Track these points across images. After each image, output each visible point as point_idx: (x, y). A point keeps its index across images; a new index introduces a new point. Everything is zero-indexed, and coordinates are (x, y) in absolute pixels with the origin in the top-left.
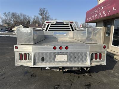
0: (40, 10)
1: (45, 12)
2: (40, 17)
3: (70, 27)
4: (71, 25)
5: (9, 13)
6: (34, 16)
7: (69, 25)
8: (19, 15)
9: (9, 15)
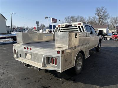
0: (97, 9)
1: (103, 11)
2: (97, 17)
3: (78, 29)
4: (79, 27)
5: (69, 17)
6: (89, 17)
7: (78, 27)
8: (77, 17)
9: (69, 18)
